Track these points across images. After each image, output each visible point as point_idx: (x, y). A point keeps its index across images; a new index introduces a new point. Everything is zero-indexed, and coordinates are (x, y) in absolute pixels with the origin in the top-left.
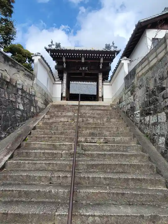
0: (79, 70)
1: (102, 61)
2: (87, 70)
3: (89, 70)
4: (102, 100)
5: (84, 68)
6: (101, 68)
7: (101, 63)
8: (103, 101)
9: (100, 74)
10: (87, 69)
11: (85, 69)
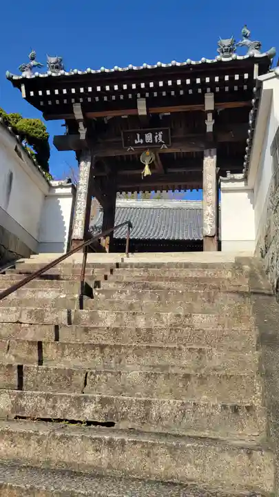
0: (134, 145)
1: (209, 104)
2: (161, 143)
3: (167, 143)
4: (216, 247)
5: (149, 137)
6: (210, 129)
7: (209, 111)
8: (219, 249)
9: (206, 152)
10: (161, 140)
11: (153, 139)
